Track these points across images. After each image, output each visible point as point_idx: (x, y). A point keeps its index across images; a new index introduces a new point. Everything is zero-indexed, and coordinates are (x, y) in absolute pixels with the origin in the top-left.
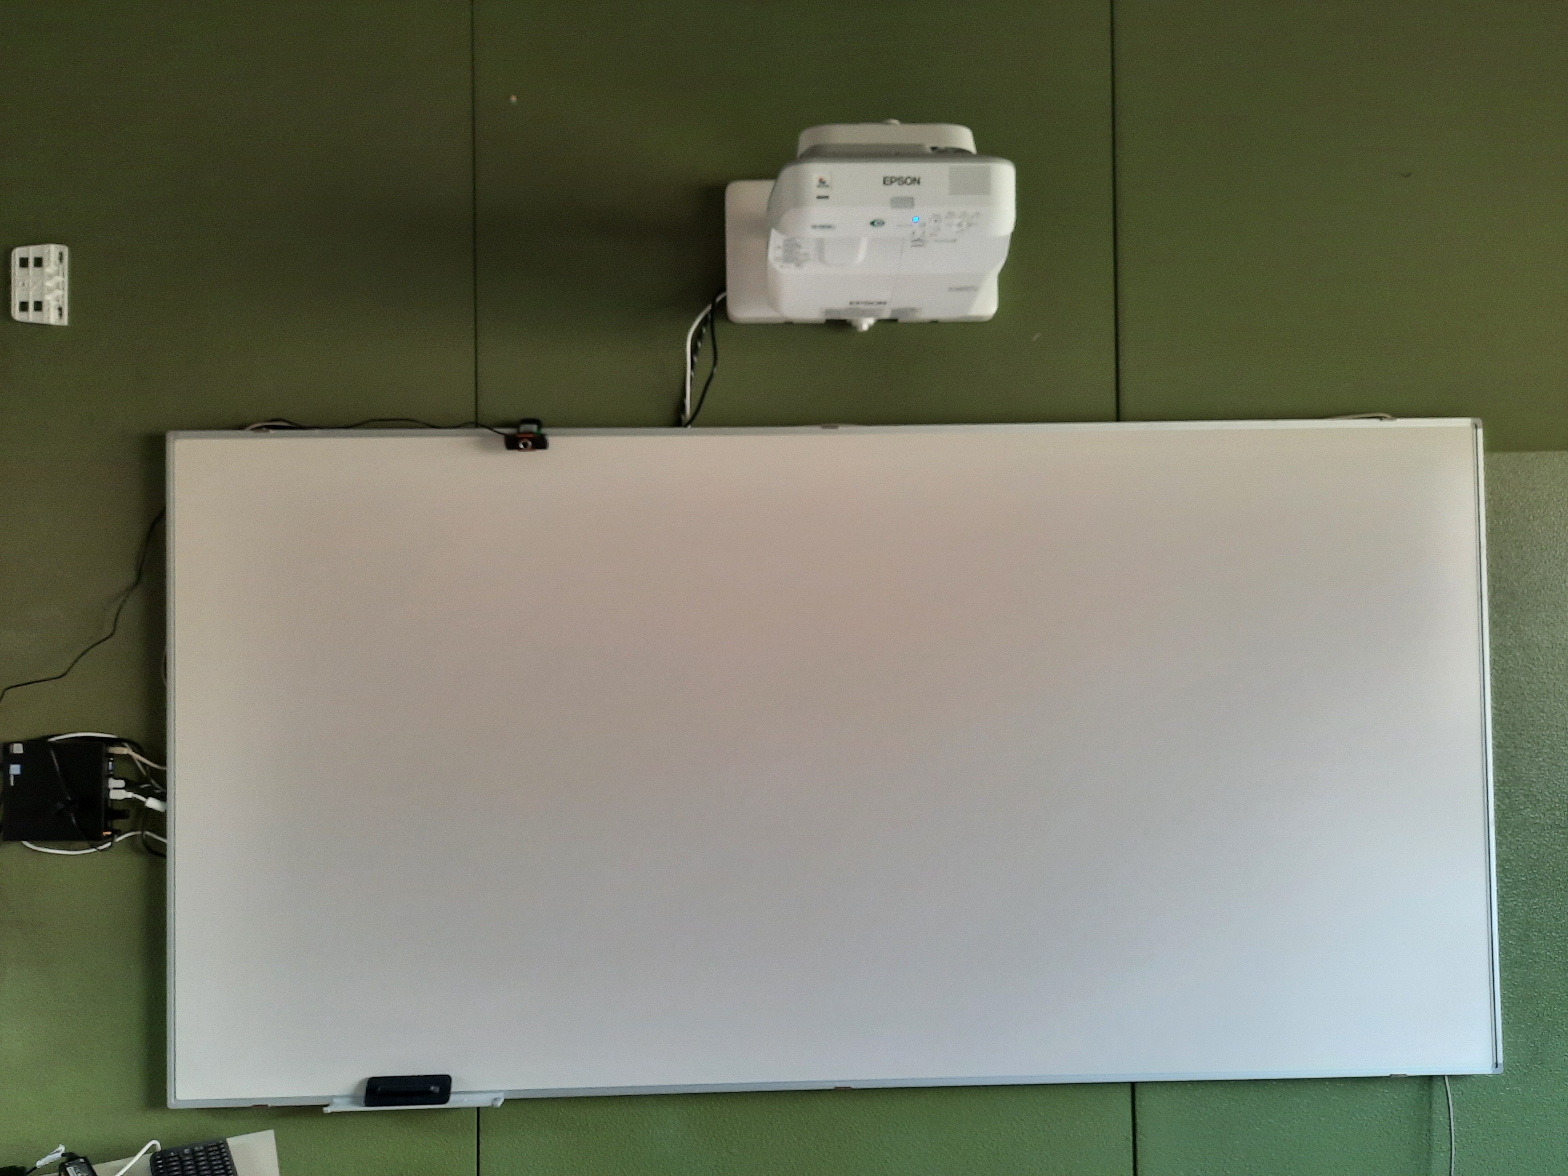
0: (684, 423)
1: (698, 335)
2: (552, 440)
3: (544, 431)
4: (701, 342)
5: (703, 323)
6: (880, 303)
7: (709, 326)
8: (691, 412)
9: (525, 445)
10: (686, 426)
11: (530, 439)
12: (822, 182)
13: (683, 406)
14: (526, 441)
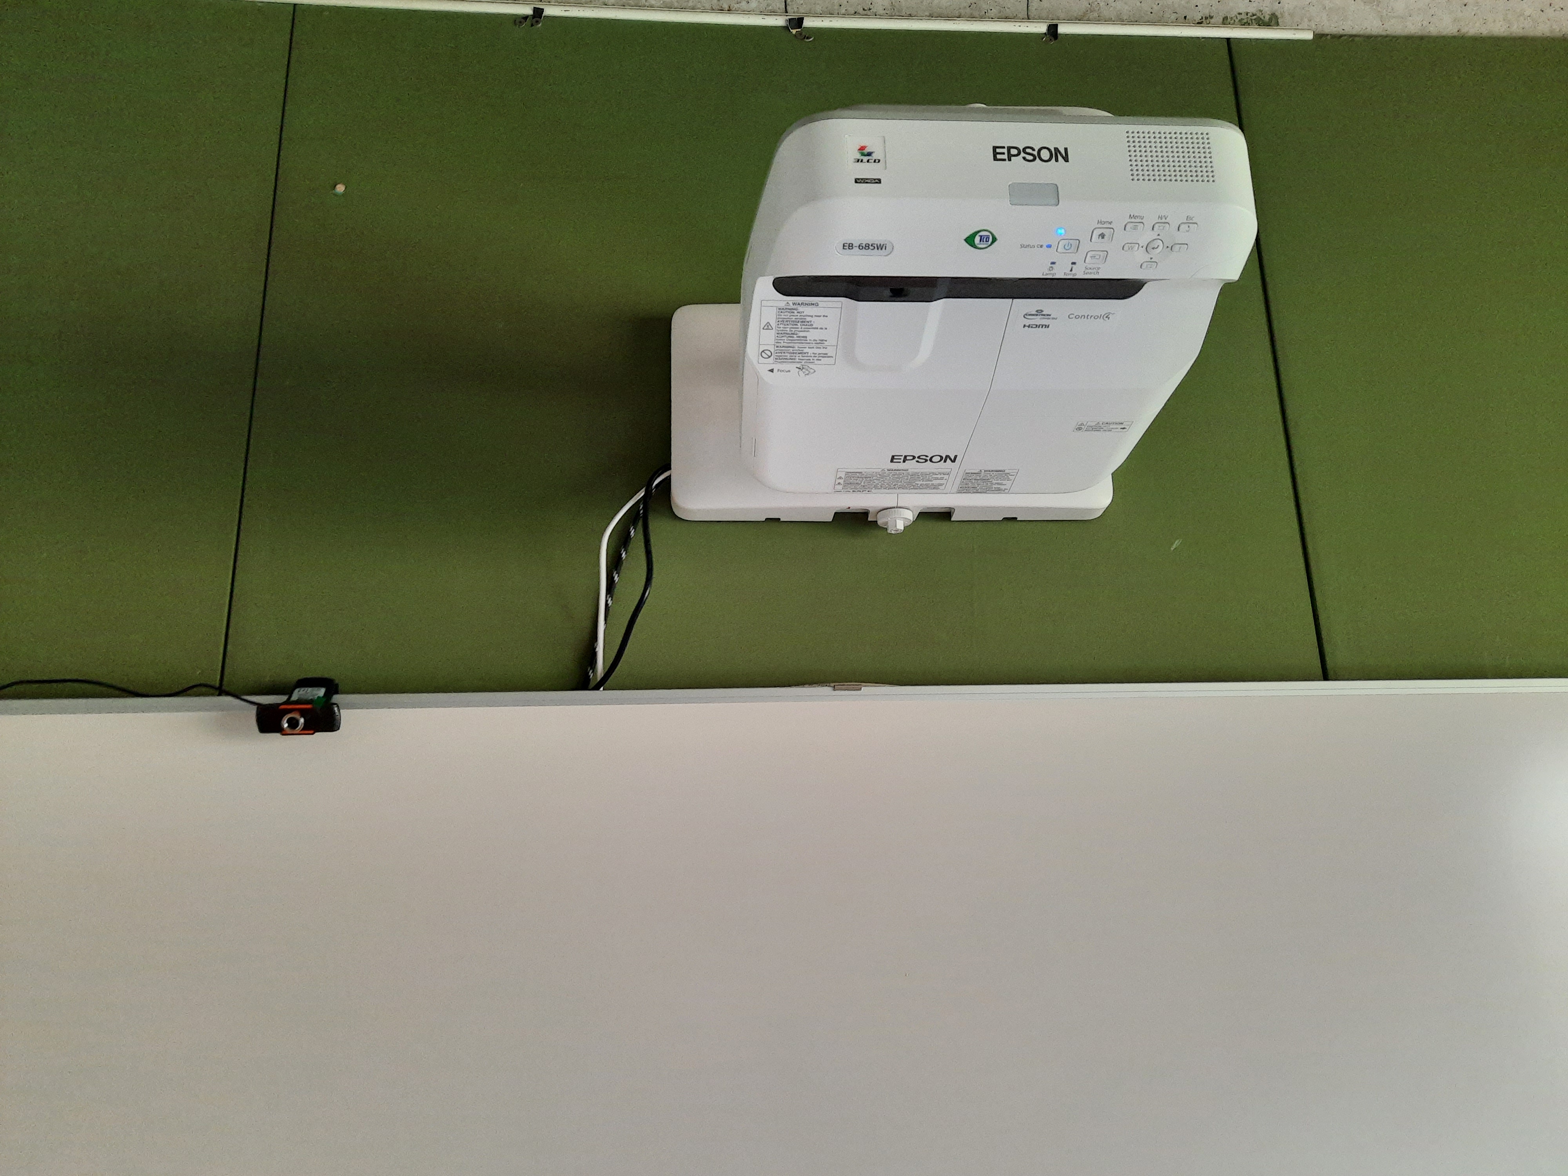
0: (592, 684)
1: (622, 540)
2: (346, 716)
3: (336, 698)
4: (626, 550)
5: (632, 518)
6: (945, 459)
7: (640, 524)
8: (604, 668)
9: (293, 724)
10: (596, 688)
11: (303, 713)
12: (865, 154)
13: (594, 654)
14: (296, 715)
